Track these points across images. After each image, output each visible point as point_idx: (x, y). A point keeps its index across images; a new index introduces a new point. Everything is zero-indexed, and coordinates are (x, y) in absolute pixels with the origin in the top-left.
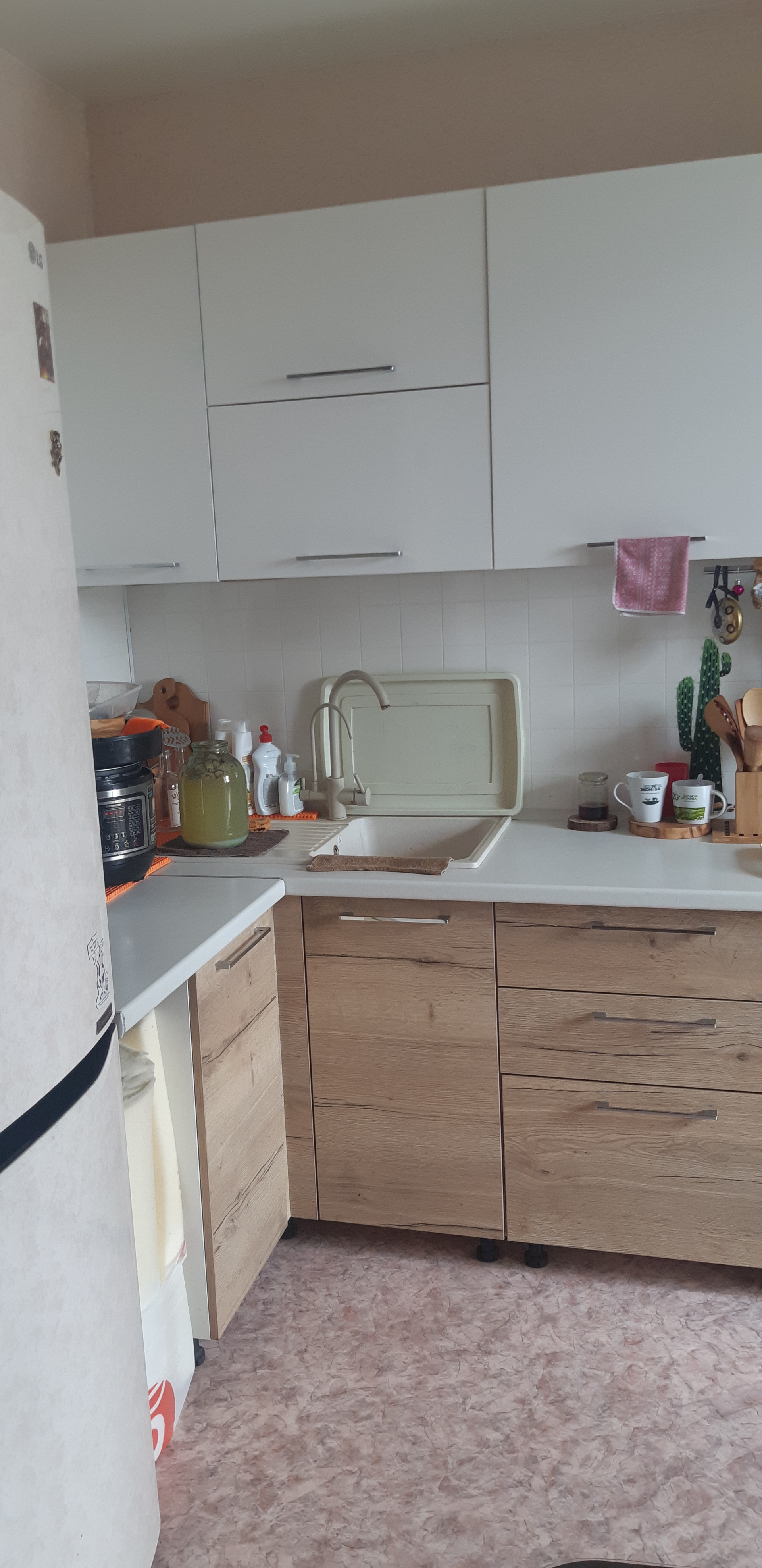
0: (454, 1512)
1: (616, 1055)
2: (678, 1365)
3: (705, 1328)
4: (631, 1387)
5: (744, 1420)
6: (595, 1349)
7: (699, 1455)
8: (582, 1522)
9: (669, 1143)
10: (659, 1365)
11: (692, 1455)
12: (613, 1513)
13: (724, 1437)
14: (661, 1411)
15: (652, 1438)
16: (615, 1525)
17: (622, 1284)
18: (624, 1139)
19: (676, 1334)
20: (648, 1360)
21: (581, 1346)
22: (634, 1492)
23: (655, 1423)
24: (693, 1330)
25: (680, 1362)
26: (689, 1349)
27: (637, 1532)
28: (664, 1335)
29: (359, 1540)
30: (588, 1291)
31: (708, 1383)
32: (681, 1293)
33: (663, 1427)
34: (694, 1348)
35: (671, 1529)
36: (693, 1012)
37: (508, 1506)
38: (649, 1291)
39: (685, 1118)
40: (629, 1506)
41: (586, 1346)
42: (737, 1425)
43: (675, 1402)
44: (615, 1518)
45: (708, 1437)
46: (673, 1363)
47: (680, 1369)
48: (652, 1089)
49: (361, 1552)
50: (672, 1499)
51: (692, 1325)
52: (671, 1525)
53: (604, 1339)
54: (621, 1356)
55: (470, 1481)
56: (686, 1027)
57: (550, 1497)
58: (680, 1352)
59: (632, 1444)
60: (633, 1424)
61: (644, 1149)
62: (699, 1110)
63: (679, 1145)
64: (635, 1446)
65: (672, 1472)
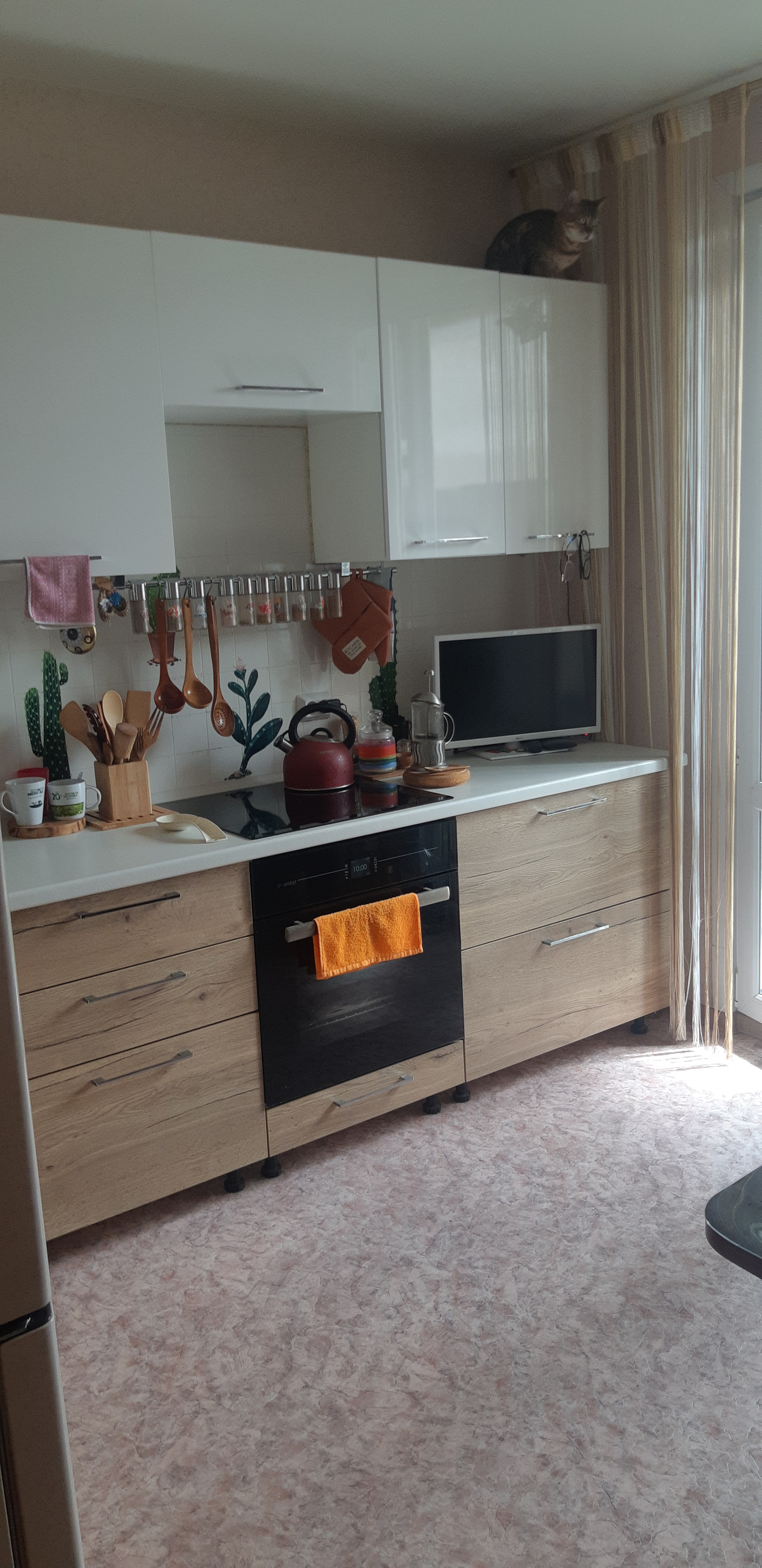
0: (172, 1463)
1: (105, 1031)
2: (216, 1272)
3: (207, 1239)
4: (201, 1305)
5: (294, 1279)
6: (147, 1297)
7: (293, 1318)
8: (266, 1406)
9: (154, 1093)
10: (204, 1280)
11: (287, 1320)
12: (279, 1387)
13: (294, 1296)
14: (238, 1307)
15: (252, 1327)
16: (289, 1392)
17: (116, 1245)
18: (117, 1106)
19: (192, 1254)
20: (192, 1282)
21: (135, 1301)
22: (278, 1365)
23: (242, 1316)
24: (202, 1246)
25: (216, 1270)
26: (213, 1258)
27: (307, 1386)
28: (187, 1260)
29: (123, 1532)
30: (97, 1263)
31: (248, 1272)
32: (167, 1226)
33: (250, 1316)
34: (215, 1256)
35: (325, 1370)
36: (163, 971)
37: (206, 1432)
38: (143, 1238)
39: (164, 1067)
40: (284, 1375)
41: (139, 1299)
42: (295, 1285)
43: (241, 1296)
44: (284, 1389)
45: (285, 1303)
46: (211, 1274)
47: (221, 1274)
48: (136, 1051)
49: (134, 1538)
50: (306, 1353)
51: (197, 1243)
52: (322, 1368)
53: (146, 1287)
54: (171, 1290)
55: (158, 1437)
56: (158, 986)
57: (227, 1406)
58: (209, 1263)
59: (243, 1339)
60: (230, 1327)
61: (134, 1109)
62: (174, 1055)
63: (161, 1093)
64: (246, 1339)
65: (287, 1337)
